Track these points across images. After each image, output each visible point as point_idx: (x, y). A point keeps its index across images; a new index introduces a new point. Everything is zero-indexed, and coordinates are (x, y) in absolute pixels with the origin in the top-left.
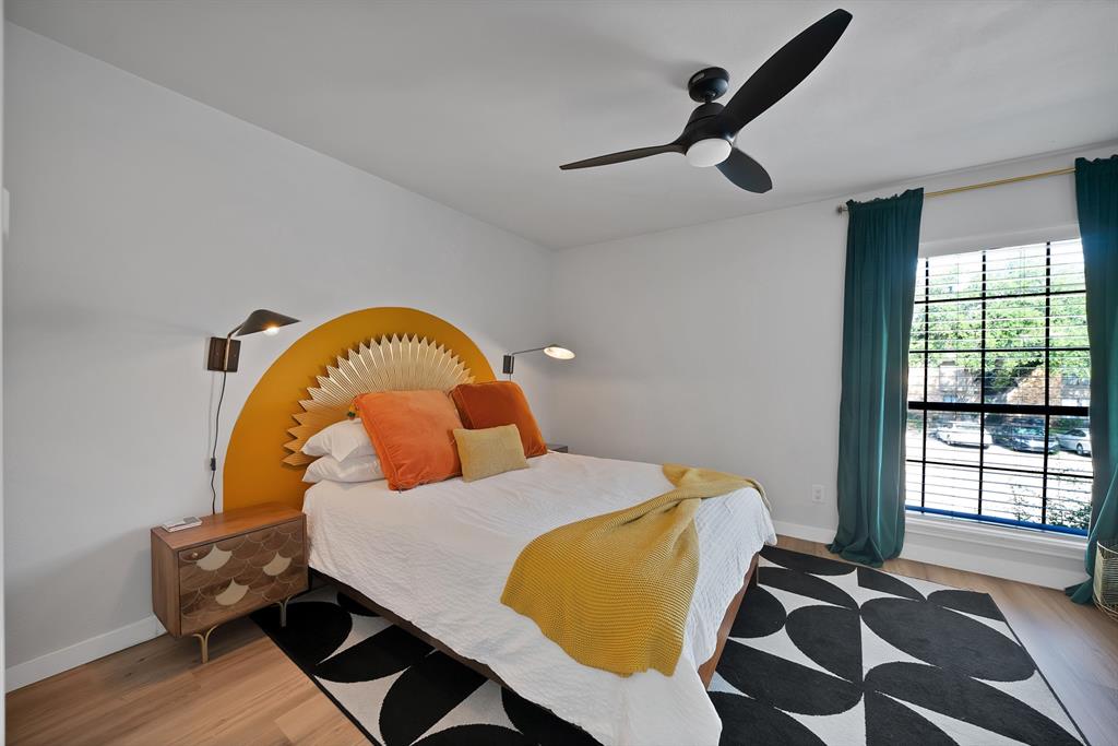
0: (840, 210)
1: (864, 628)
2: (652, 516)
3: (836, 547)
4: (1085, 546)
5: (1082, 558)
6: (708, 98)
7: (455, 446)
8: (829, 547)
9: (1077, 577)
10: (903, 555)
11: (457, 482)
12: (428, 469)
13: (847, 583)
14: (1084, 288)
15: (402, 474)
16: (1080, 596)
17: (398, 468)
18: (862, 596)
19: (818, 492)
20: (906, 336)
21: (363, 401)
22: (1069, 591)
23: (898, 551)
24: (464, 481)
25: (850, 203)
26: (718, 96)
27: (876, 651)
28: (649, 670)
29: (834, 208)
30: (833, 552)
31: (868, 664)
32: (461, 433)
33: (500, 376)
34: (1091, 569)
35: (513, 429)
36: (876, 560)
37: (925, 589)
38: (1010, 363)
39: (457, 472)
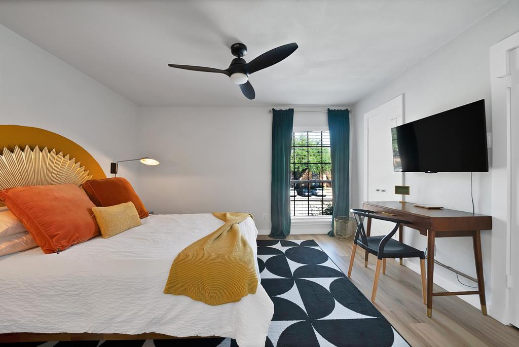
0: (270, 111)
1: (288, 260)
2: (225, 234)
3: (271, 235)
4: (331, 220)
5: (331, 223)
6: (239, 56)
7: (94, 218)
8: (269, 236)
9: (329, 230)
10: (291, 233)
11: (98, 241)
12: (77, 235)
13: (278, 246)
14: (329, 146)
15: (57, 241)
16: (331, 234)
17: (52, 237)
18: (284, 249)
19: (265, 216)
20: (290, 159)
21: (9, 193)
22: (329, 234)
23: (289, 232)
24: (103, 238)
25: (273, 109)
26: (242, 56)
27: (294, 266)
28: (249, 294)
29: (269, 110)
30: (271, 237)
31: (293, 270)
32: (96, 209)
33: (109, 175)
34: (333, 227)
35: (130, 204)
36: (285, 237)
37: (299, 242)
38: (301, 169)
39: (98, 234)
